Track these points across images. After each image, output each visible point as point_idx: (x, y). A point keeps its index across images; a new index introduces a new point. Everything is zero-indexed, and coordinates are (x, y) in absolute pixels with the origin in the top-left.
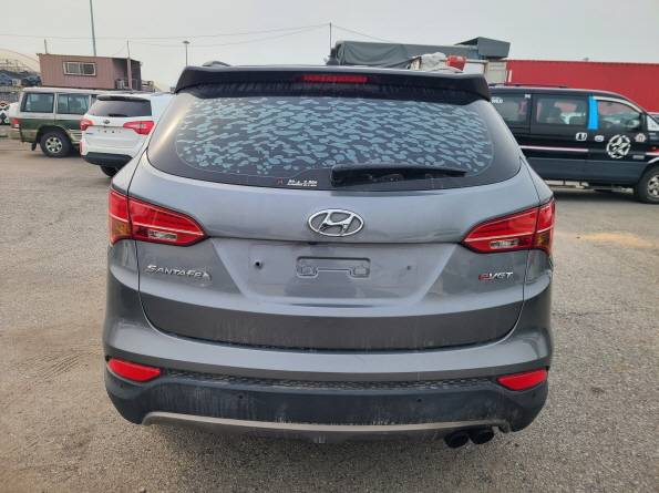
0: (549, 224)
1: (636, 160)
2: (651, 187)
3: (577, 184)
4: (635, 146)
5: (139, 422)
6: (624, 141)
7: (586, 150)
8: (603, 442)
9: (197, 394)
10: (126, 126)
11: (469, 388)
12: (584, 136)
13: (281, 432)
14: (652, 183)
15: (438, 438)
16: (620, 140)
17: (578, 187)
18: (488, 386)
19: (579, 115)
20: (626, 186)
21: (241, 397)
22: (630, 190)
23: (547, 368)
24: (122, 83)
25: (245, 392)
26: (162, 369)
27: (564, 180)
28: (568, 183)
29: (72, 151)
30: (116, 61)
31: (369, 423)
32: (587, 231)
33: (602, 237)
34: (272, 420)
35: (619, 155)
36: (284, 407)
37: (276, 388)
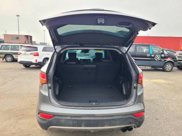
0: (142, 78)
1: (162, 61)
2: (167, 68)
3: (148, 67)
4: (162, 58)
5: (47, 130)
6: (159, 56)
7: (150, 59)
8: (159, 132)
9: (63, 121)
10: (31, 54)
11: (127, 117)
12: (149, 55)
13: (83, 130)
14: (167, 67)
15: (120, 130)
16: (158, 56)
17: (149, 68)
18: (131, 116)
19: (147, 50)
20: (160, 68)
21: (73, 121)
22: (161, 69)
23: (144, 112)
24: (27, 42)
25: (74, 120)
26: (53, 115)
27: (145, 66)
28: (146, 67)
29: (15, 60)
30: (26, 36)
31: (104, 126)
32: (152, 79)
33: (156, 81)
34: (81, 127)
35: (158, 60)
36: (84, 123)
37: (82, 118)
